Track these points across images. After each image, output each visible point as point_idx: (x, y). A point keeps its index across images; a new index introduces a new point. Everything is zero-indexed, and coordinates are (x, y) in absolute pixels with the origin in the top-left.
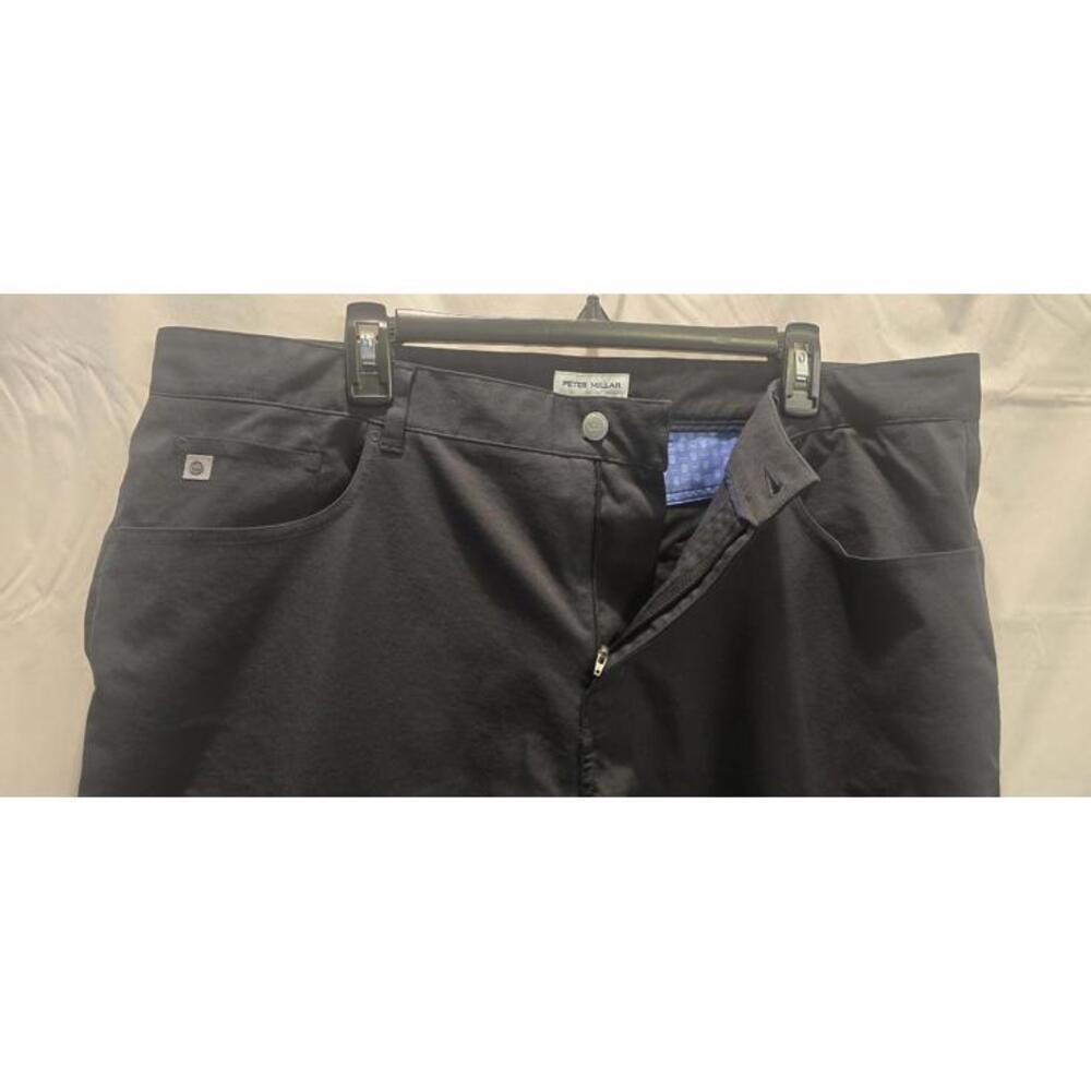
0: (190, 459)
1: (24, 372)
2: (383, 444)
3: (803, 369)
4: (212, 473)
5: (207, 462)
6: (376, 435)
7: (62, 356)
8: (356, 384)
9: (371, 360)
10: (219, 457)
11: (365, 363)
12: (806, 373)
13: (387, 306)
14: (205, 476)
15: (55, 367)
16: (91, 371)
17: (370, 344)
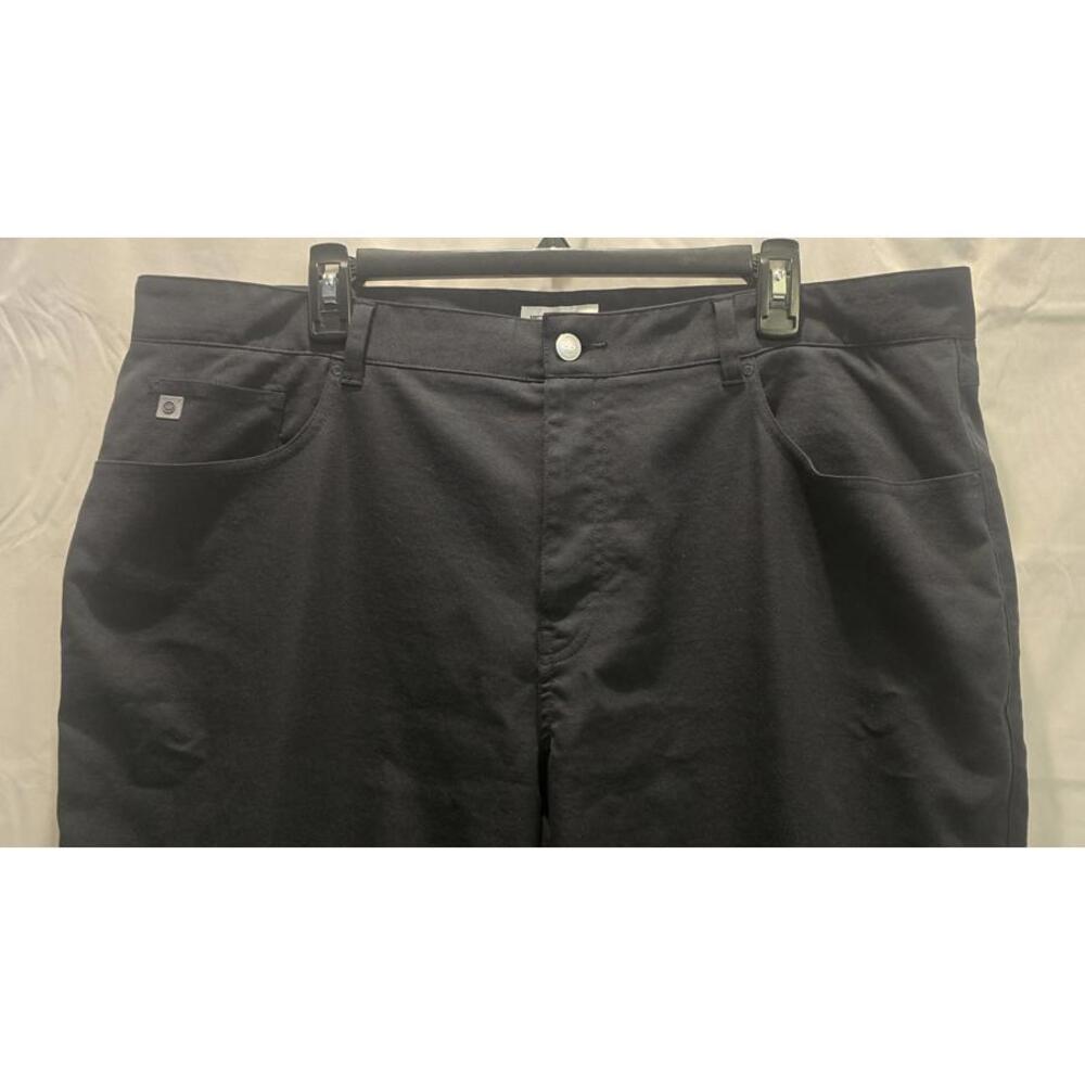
0: (163, 399)
1: (30, 322)
2: (345, 378)
3: (779, 287)
4: (183, 413)
5: (178, 403)
6: (338, 370)
7: (63, 307)
8: (317, 322)
9: (333, 298)
10: (189, 397)
11: (326, 302)
12: (784, 291)
13: (347, 246)
14: (176, 415)
15: (55, 316)
16: (86, 318)
17: (331, 282)
